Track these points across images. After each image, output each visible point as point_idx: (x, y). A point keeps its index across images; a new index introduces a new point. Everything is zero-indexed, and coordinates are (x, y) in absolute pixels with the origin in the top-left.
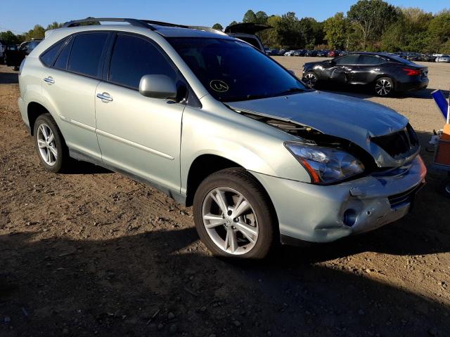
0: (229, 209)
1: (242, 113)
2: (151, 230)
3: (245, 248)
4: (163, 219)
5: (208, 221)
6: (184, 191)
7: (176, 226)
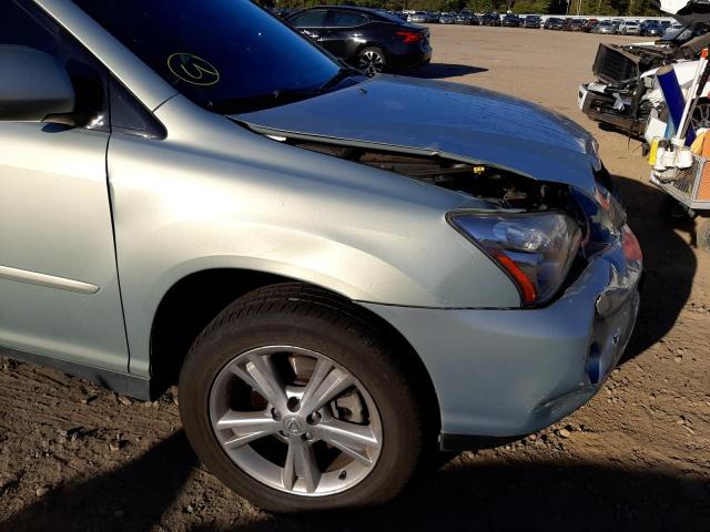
0: (290, 394)
1: (291, 142)
2: (58, 477)
3: (343, 477)
4: (81, 433)
5: (230, 432)
6: (142, 366)
7: (123, 444)
